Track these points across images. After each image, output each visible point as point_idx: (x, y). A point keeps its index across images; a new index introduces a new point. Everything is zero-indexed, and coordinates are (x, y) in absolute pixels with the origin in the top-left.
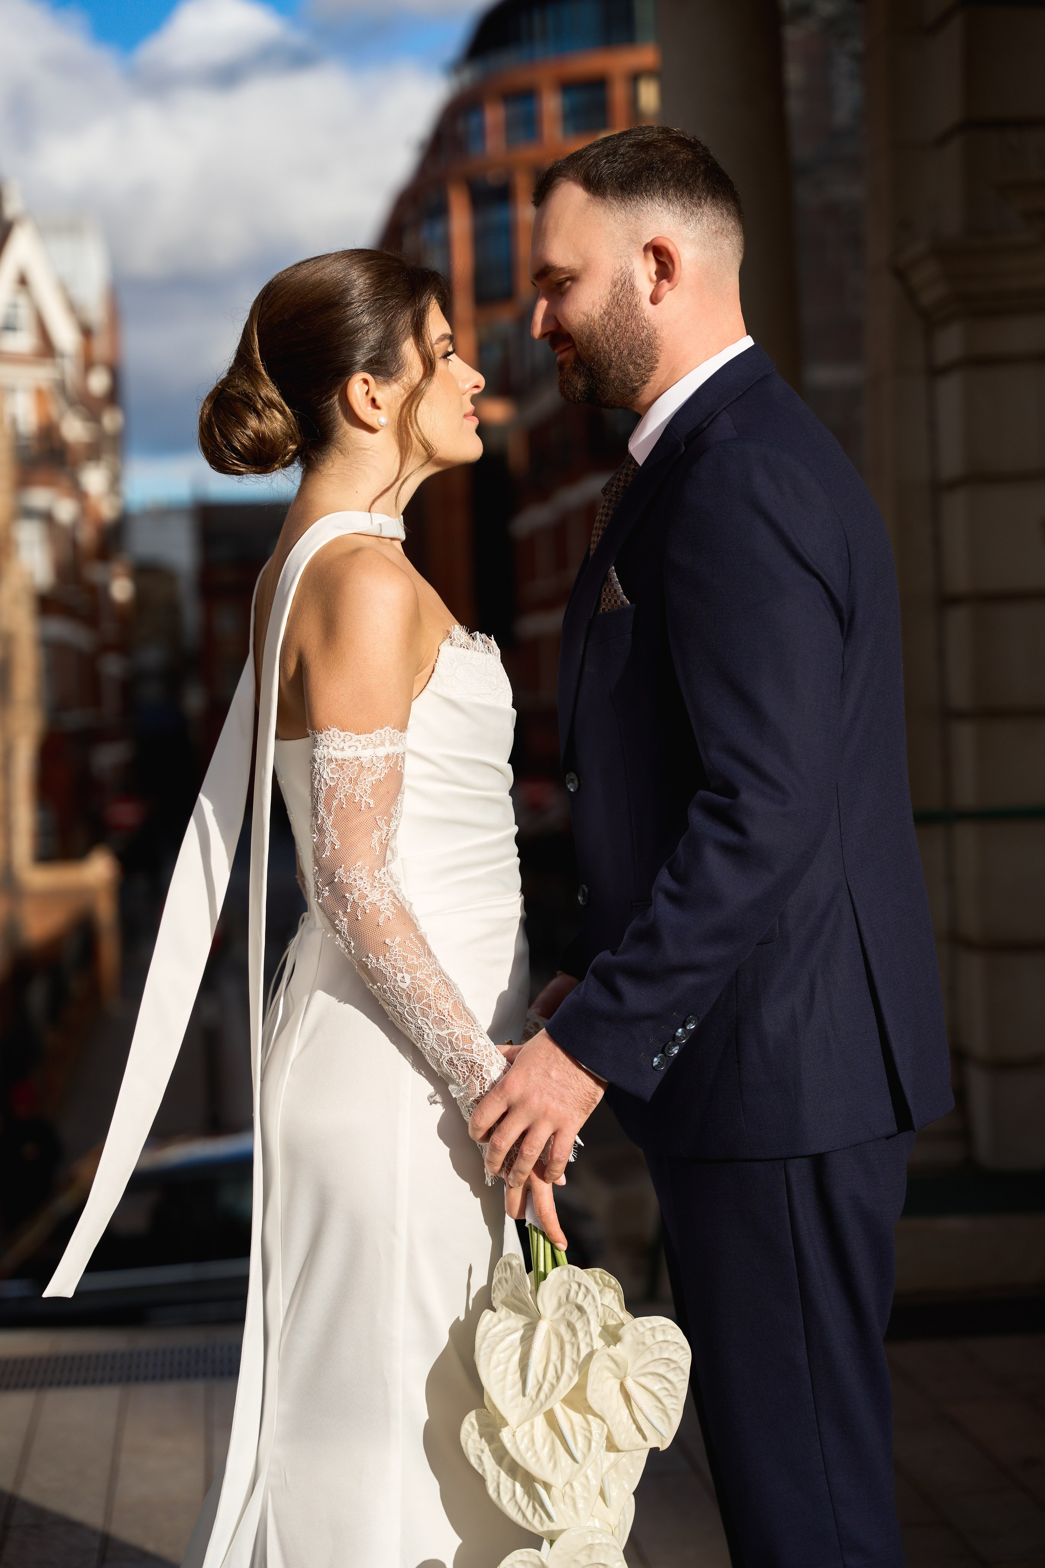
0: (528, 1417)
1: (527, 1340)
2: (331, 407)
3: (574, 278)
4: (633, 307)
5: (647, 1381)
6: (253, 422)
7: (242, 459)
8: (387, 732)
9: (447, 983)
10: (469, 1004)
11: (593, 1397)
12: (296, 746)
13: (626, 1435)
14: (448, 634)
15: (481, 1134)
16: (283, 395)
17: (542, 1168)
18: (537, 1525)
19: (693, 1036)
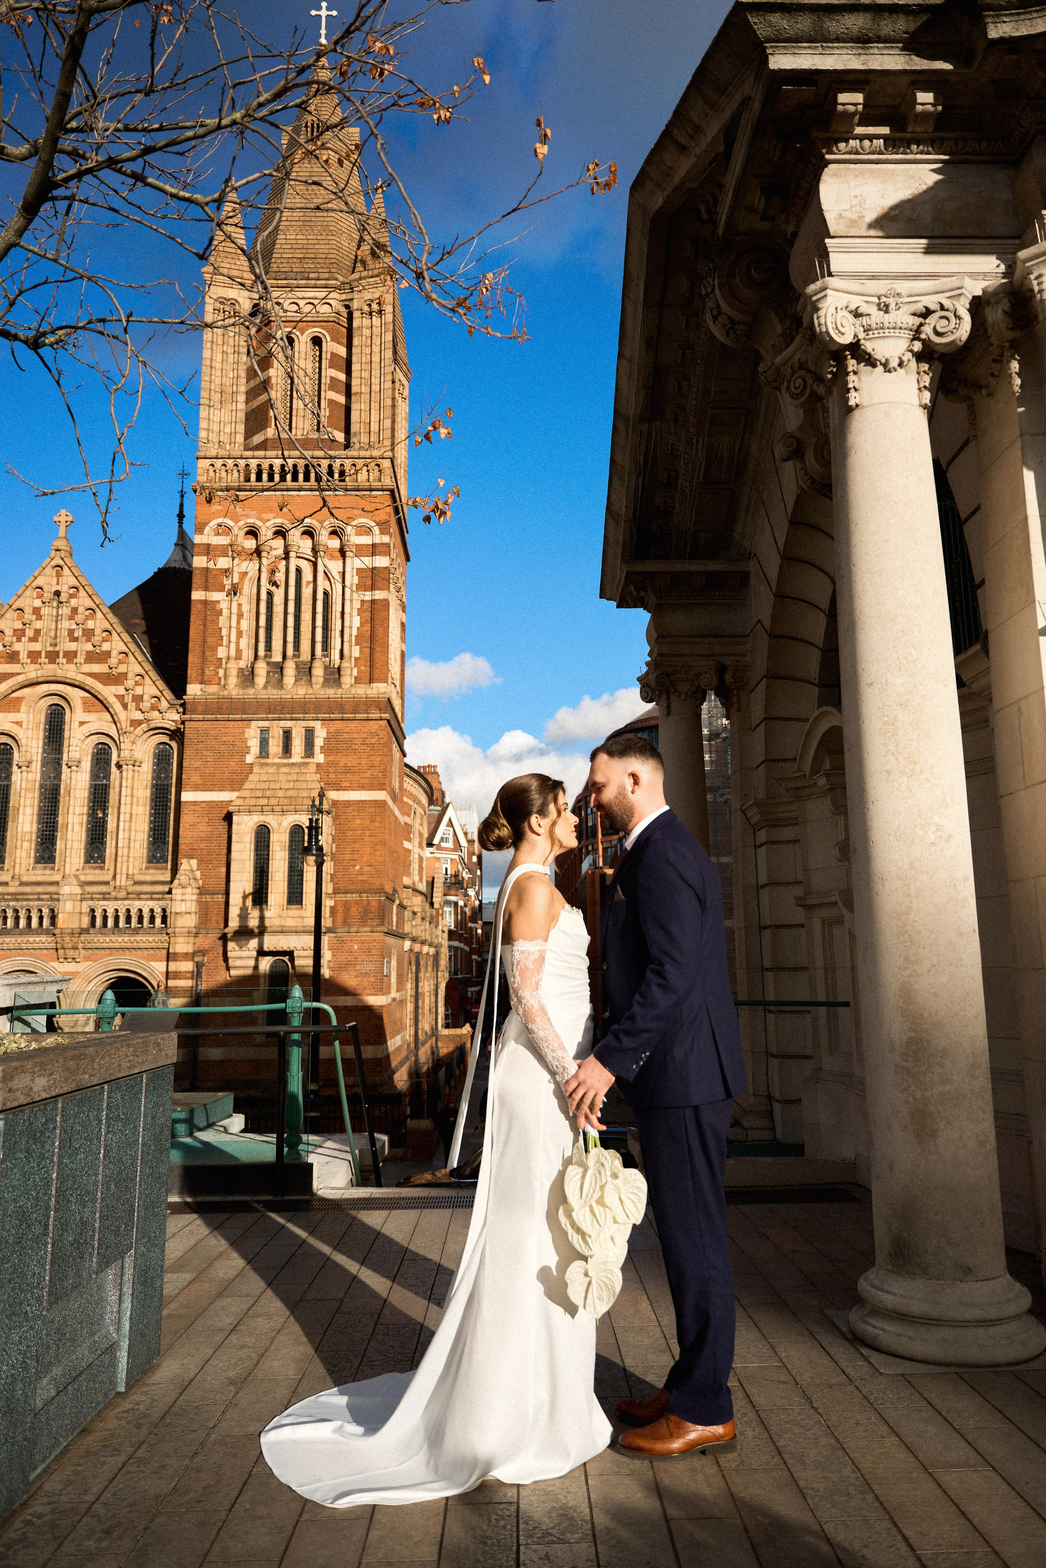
0: (583, 1207)
1: (583, 1177)
2: (524, 827)
3: (604, 786)
4: (625, 796)
5: (630, 1195)
6: (497, 831)
7: (493, 844)
8: (539, 941)
9: (557, 1036)
10: (565, 1045)
11: (607, 1201)
12: (507, 947)
13: (621, 1217)
14: (563, 907)
15: (568, 1094)
16: (508, 822)
17: (591, 1107)
18: (585, 1251)
19: (649, 1058)
